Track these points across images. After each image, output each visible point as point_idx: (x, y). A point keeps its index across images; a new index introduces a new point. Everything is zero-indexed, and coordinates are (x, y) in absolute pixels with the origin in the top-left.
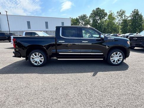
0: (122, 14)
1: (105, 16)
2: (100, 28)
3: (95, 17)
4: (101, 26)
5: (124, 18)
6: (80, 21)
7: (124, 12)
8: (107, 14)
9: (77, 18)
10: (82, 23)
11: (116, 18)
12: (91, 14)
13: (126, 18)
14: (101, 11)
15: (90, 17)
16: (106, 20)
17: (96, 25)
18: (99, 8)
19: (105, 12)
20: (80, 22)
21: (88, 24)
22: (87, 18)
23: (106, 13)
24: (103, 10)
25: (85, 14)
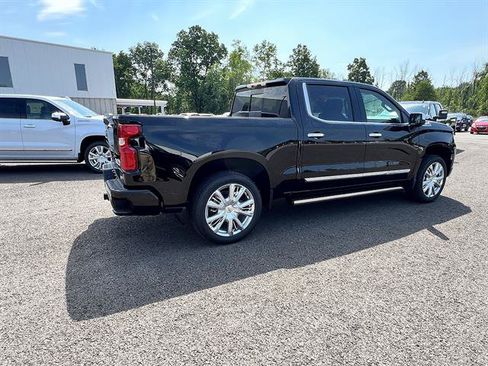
0: (268, 55)
1: (220, 57)
2: (210, 93)
3: (188, 55)
4: (210, 88)
5: (273, 67)
6: (136, 66)
7: (272, 49)
8: (225, 49)
9: (121, 55)
10: (144, 75)
11: (253, 64)
12: (176, 43)
13: (279, 67)
14: (205, 37)
15: (173, 54)
16: (224, 70)
17: (195, 83)
18: (198, 28)
19: (220, 41)
20: (135, 70)
21: (167, 76)
22: (161, 55)
23: (223, 45)
24: (214, 37)
25: (152, 42)
